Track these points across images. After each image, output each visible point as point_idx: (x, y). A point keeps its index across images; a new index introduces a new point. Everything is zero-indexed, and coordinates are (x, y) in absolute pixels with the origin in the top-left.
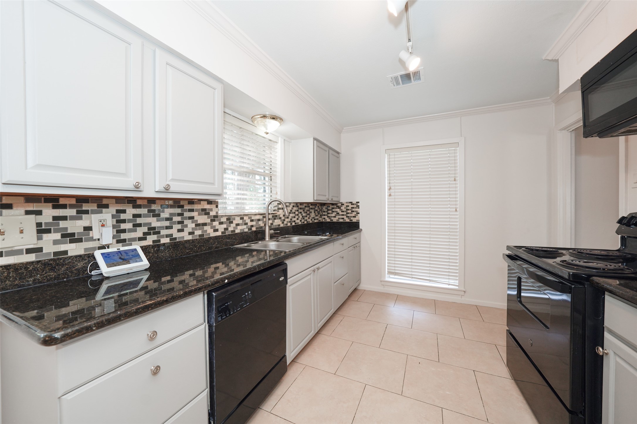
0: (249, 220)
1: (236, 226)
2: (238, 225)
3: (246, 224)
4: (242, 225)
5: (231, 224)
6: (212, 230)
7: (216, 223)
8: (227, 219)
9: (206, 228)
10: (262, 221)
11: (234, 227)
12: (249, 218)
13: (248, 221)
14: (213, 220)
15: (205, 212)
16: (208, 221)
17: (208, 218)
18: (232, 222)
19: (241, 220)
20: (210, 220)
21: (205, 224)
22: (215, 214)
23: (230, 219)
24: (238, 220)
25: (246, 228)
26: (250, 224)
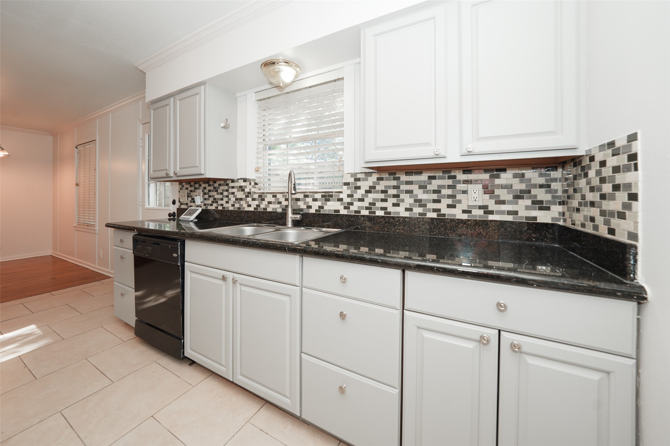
0: (284, 199)
1: (268, 204)
2: (270, 203)
3: (280, 203)
4: (274, 203)
5: (263, 202)
6: (246, 205)
7: (249, 199)
8: (260, 196)
9: (242, 202)
10: (303, 202)
11: (266, 205)
12: (283, 196)
13: (282, 199)
14: (247, 196)
15: (242, 189)
16: (244, 196)
17: (244, 194)
18: (263, 200)
19: (274, 198)
20: (245, 195)
21: (241, 199)
22: (249, 191)
23: (262, 197)
24: (269, 198)
25: (280, 208)
26: (285, 203)
